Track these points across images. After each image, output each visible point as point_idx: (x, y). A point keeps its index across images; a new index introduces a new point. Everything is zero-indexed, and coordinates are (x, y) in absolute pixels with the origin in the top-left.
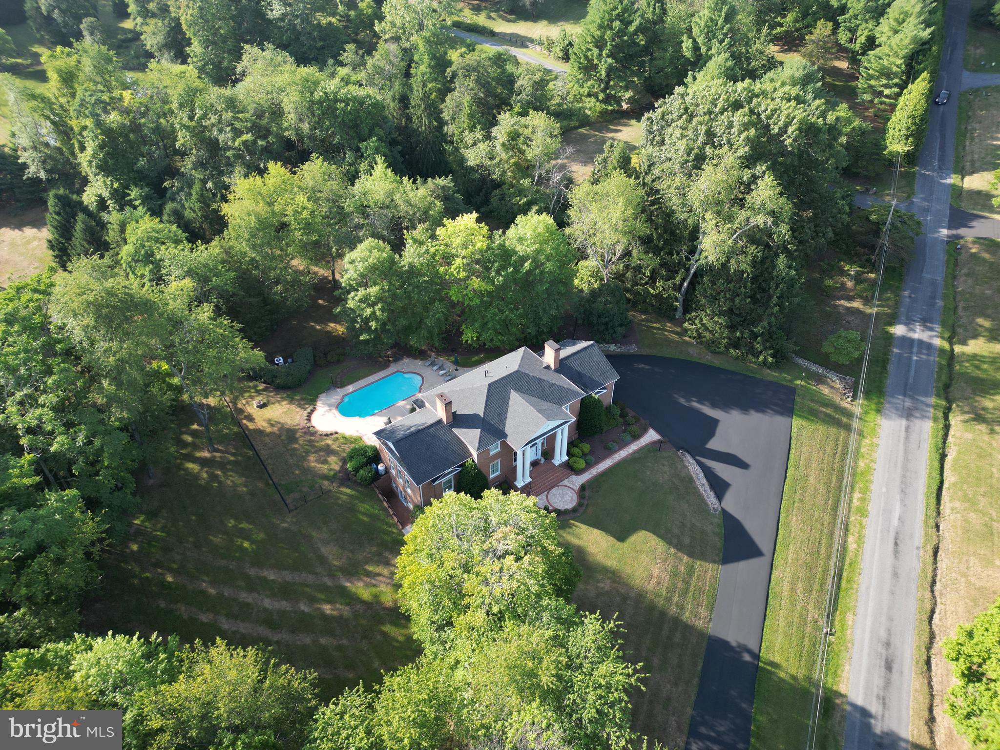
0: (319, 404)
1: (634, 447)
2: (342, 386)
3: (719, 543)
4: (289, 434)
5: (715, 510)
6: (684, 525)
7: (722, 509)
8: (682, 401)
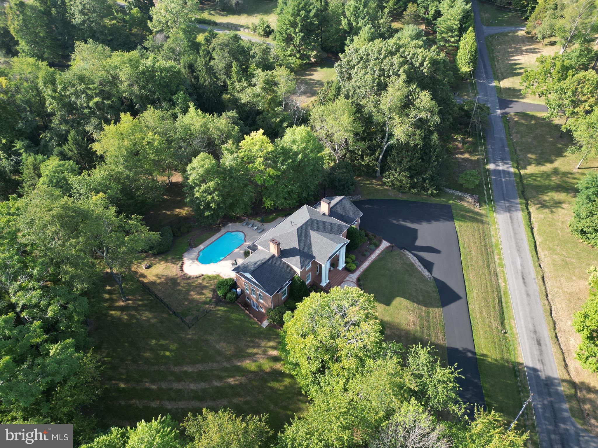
0: (185, 259)
1: (377, 252)
2: (196, 246)
3: (436, 296)
4: (173, 282)
5: (430, 278)
6: (417, 290)
7: (433, 277)
8: (395, 222)
